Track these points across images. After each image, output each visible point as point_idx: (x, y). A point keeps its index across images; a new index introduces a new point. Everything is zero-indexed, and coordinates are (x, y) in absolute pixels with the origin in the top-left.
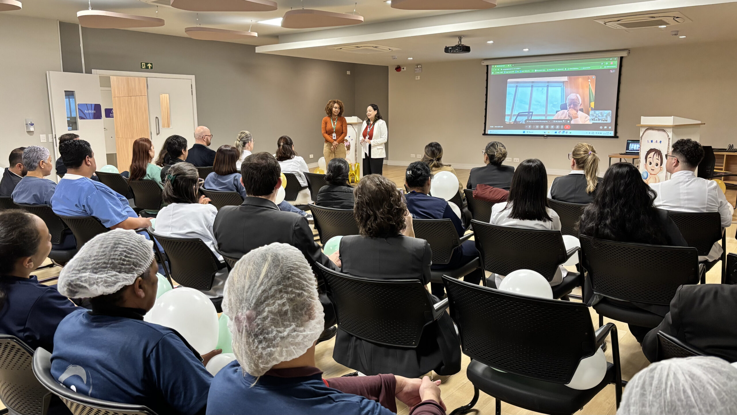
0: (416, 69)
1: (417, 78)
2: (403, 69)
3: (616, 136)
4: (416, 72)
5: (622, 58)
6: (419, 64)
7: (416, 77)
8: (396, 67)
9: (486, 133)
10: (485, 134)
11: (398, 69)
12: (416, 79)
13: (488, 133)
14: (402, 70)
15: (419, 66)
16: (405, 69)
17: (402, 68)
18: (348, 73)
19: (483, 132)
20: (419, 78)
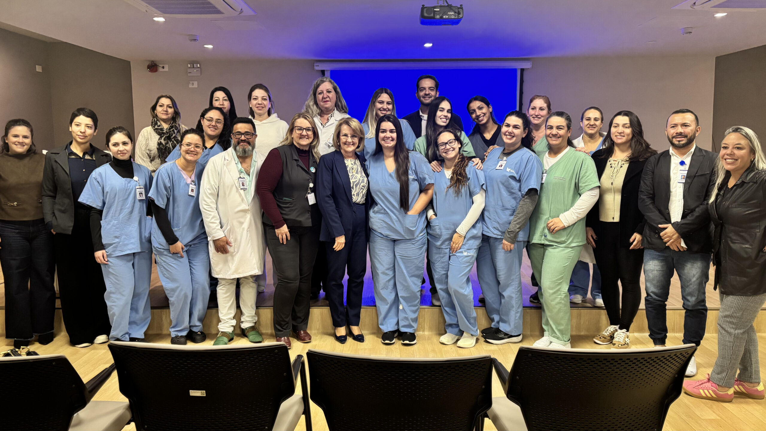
0: (189, 70)
1: (193, 84)
2: (163, 67)
4: (189, 75)
5: (522, 71)
6: (197, 62)
7: (191, 82)
8: (147, 63)
11: (153, 67)
12: (190, 86)
14: (161, 69)
15: (195, 65)
16: (166, 69)
17: (161, 66)
18: (39, 69)
20: (196, 85)
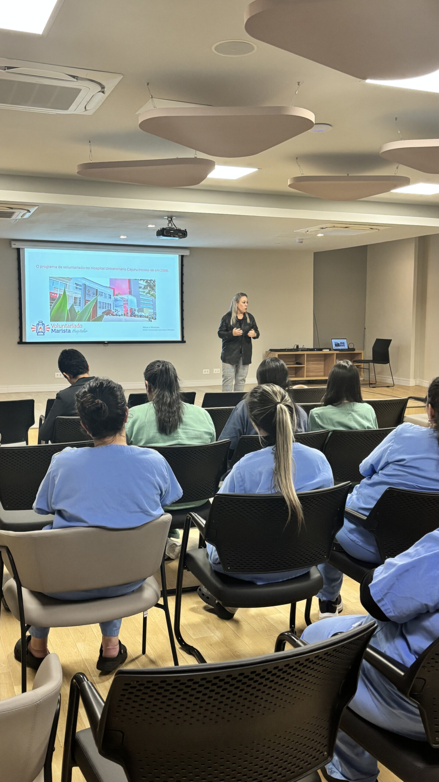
3: (183, 341)
5: (182, 257)
9: (23, 341)
10: (21, 342)
13: (27, 341)
19: (18, 340)
